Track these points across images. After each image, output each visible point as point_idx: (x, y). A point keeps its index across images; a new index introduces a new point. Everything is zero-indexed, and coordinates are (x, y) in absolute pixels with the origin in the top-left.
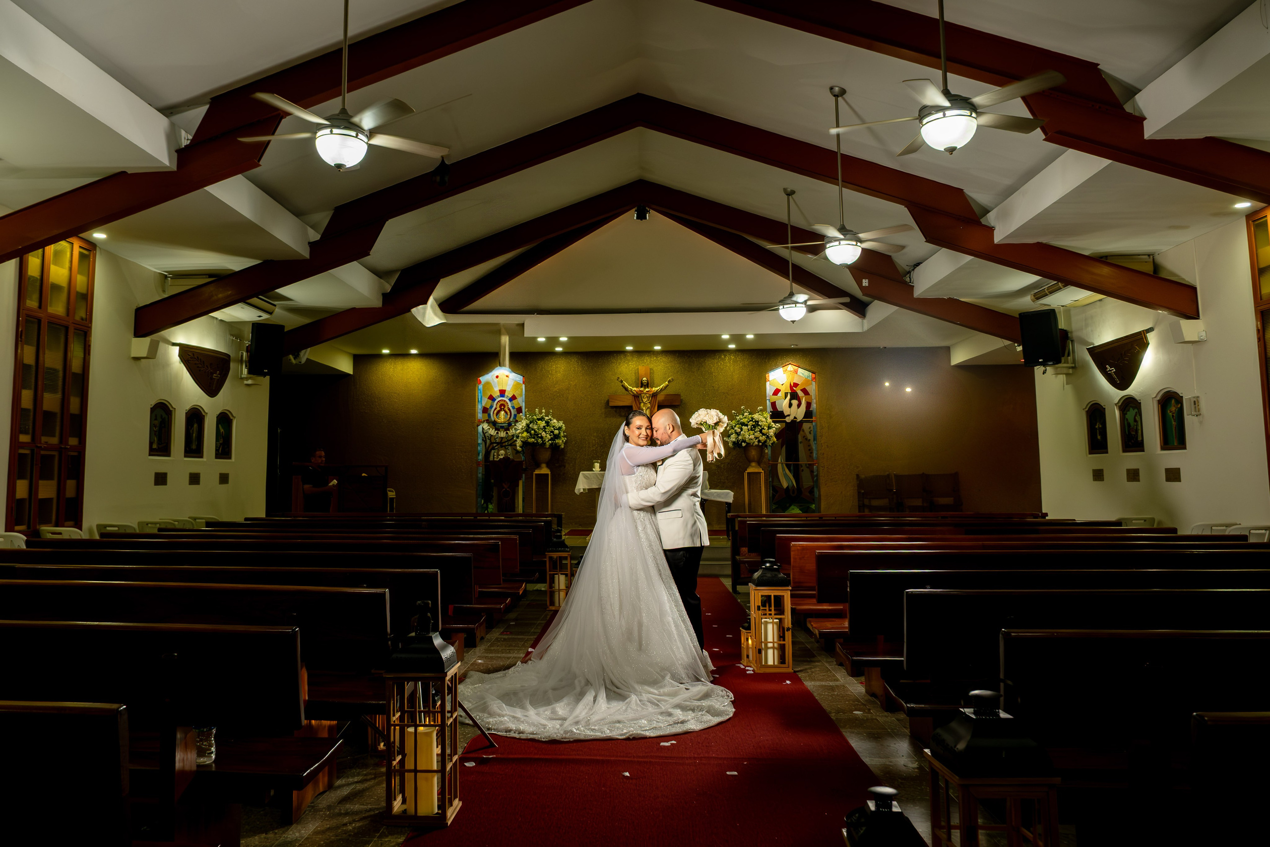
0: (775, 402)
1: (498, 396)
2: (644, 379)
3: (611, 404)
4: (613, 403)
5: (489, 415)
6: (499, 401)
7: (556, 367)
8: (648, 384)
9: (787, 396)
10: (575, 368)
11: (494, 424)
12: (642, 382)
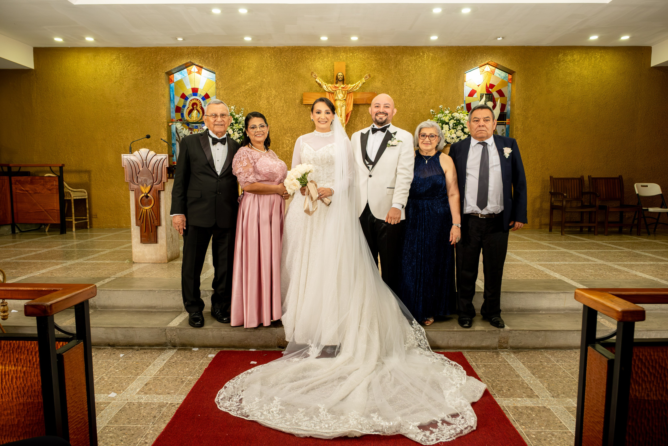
0: (470, 103)
1: (191, 94)
2: (339, 74)
3: (305, 102)
4: (308, 101)
5: (182, 115)
6: (191, 100)
7: (248, 63)
8: (343, 80)
9: (482, 98)
10: (267, 64)
11: (188, 124)
12: (337, 77)
